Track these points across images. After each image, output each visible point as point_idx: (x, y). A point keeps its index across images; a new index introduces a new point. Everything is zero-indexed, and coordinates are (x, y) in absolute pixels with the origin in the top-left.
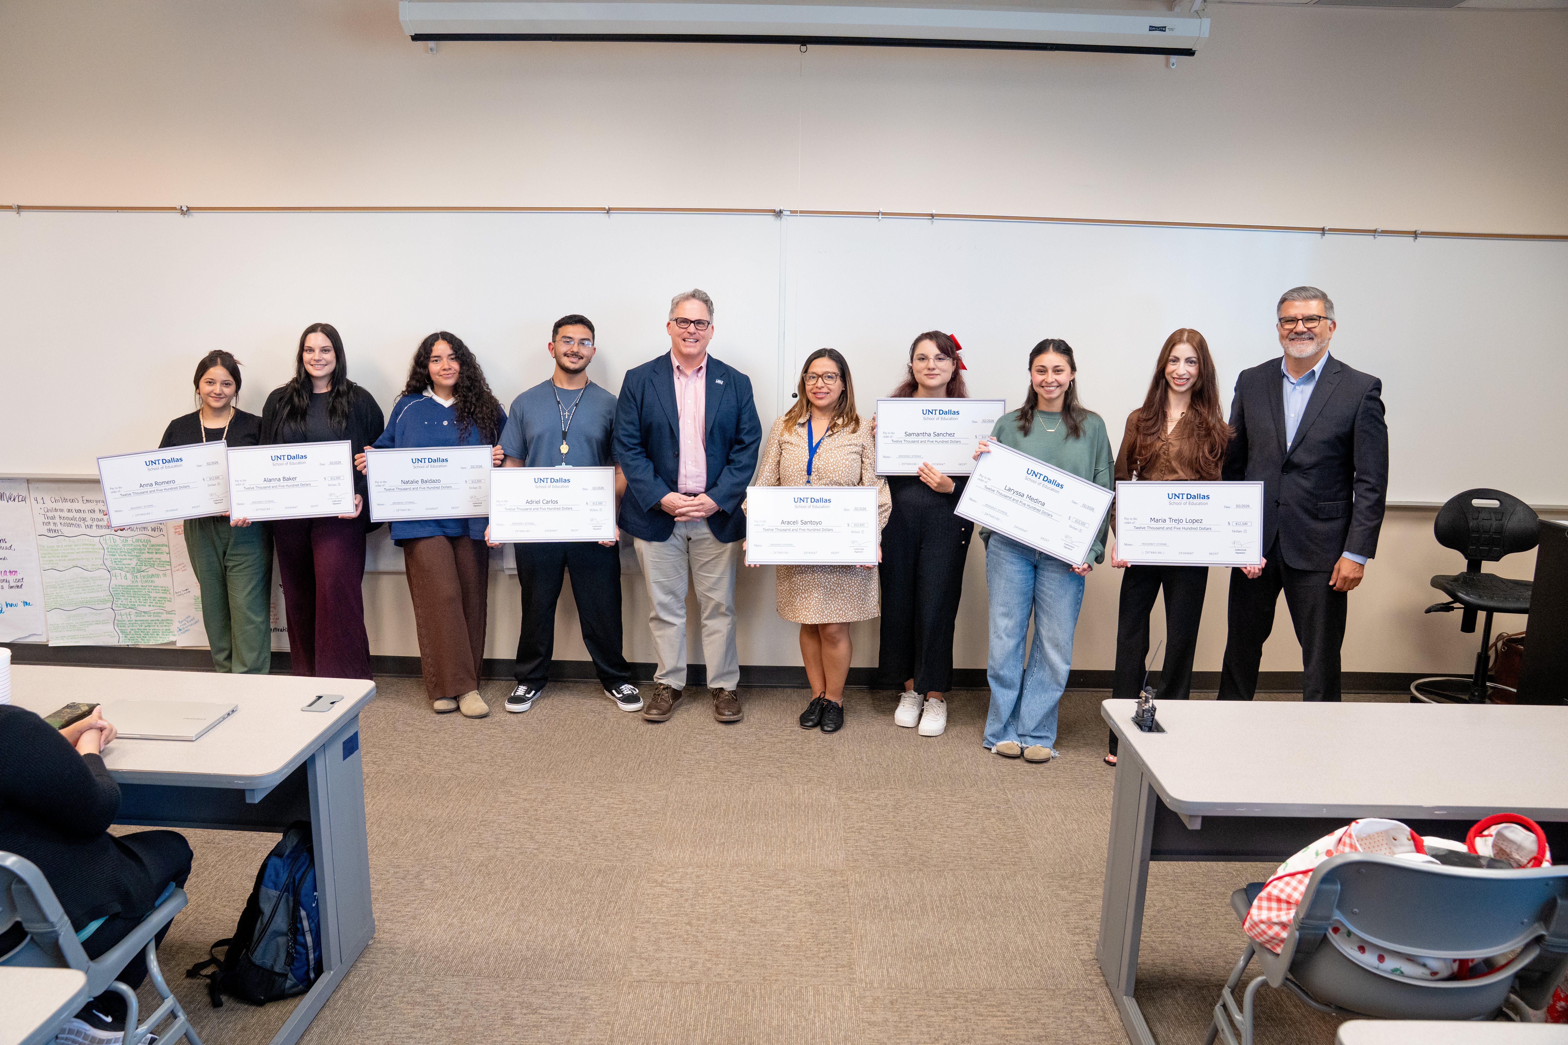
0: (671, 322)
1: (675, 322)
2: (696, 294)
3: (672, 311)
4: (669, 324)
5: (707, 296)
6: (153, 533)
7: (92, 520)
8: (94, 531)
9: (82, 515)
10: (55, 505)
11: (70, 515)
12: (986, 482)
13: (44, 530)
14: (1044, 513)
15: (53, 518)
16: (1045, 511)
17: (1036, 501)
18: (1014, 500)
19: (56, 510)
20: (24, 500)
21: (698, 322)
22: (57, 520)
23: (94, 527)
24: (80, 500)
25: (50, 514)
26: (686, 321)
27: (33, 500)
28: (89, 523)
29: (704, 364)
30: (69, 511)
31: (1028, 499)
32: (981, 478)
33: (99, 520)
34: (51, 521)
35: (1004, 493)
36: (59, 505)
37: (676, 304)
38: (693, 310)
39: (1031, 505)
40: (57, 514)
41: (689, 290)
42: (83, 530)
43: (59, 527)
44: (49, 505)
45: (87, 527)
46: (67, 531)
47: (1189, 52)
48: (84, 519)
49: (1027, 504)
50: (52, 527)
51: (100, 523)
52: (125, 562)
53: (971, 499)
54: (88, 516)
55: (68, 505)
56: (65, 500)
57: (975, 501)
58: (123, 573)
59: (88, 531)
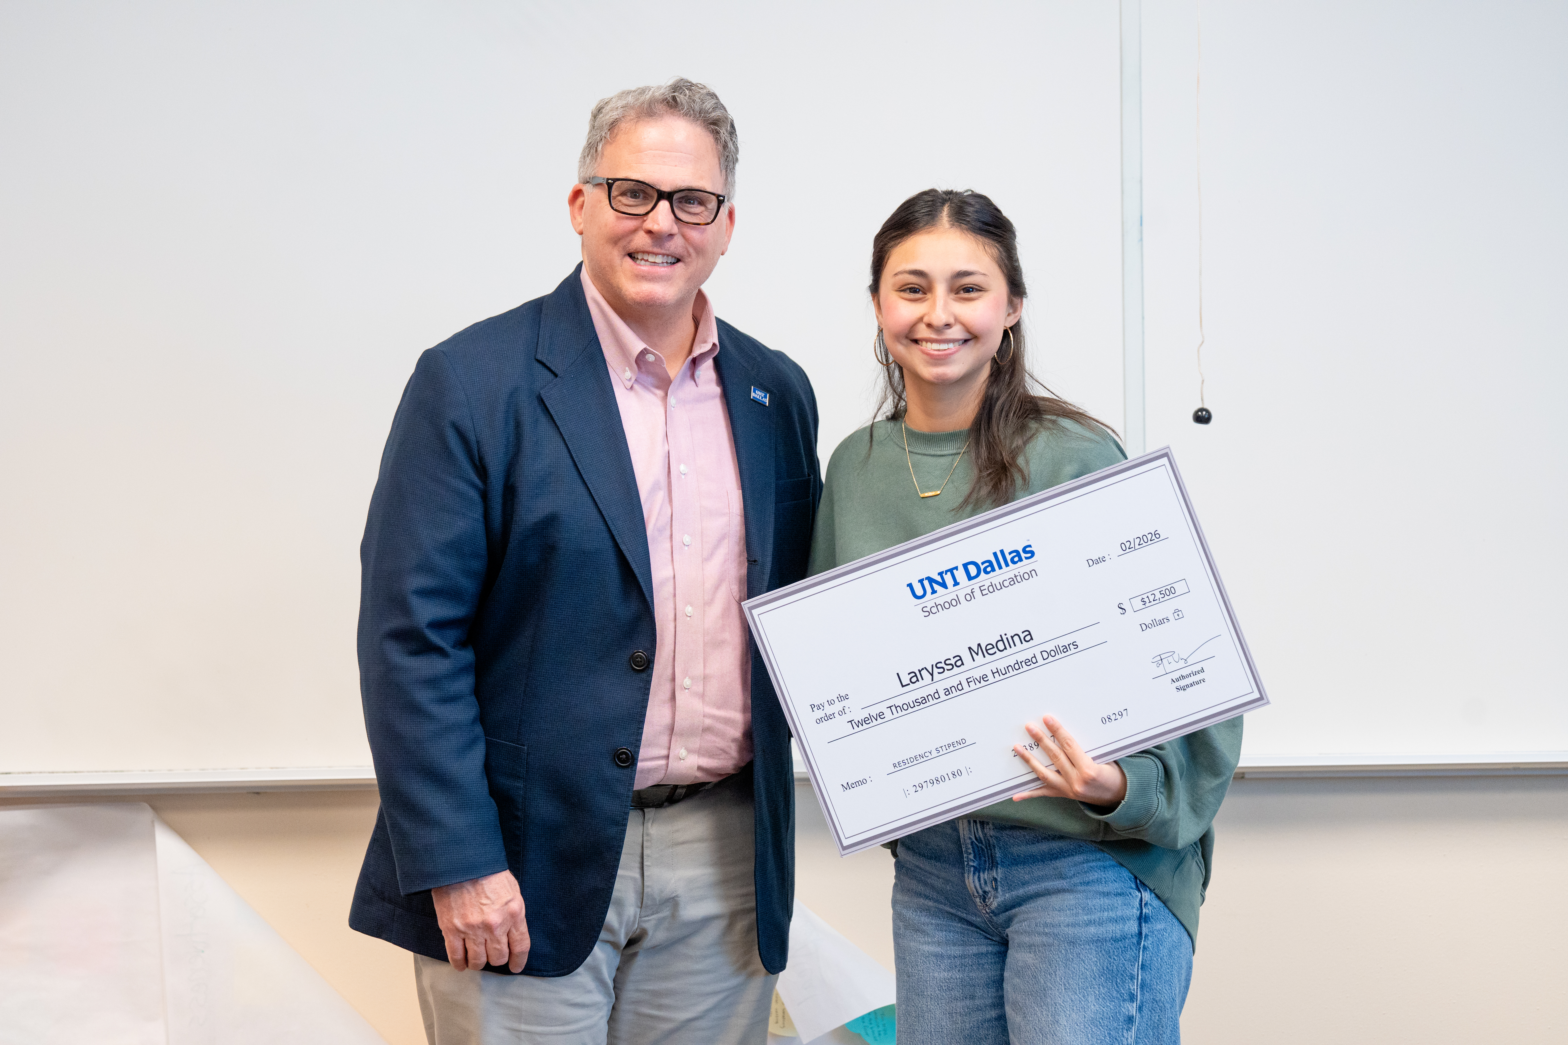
0: (588, 189)
1: (602, 195)
2: (681, 98)
3: (592, 150)
4: (577, 194)
5: (719, 106)
12: (843, 712)
14: (1049, 654)
16: (1049, 647)
17: (1005, 642)
18: (947, 692)
26: (643, 190)
31: (979, 658)
32: (820, 714)
35: (909, 698)
37: (608, 126)
38: (668, 152)
39: (1001, 665)
49: (987, 670)
53: (847, 787)
57: (863, 782)
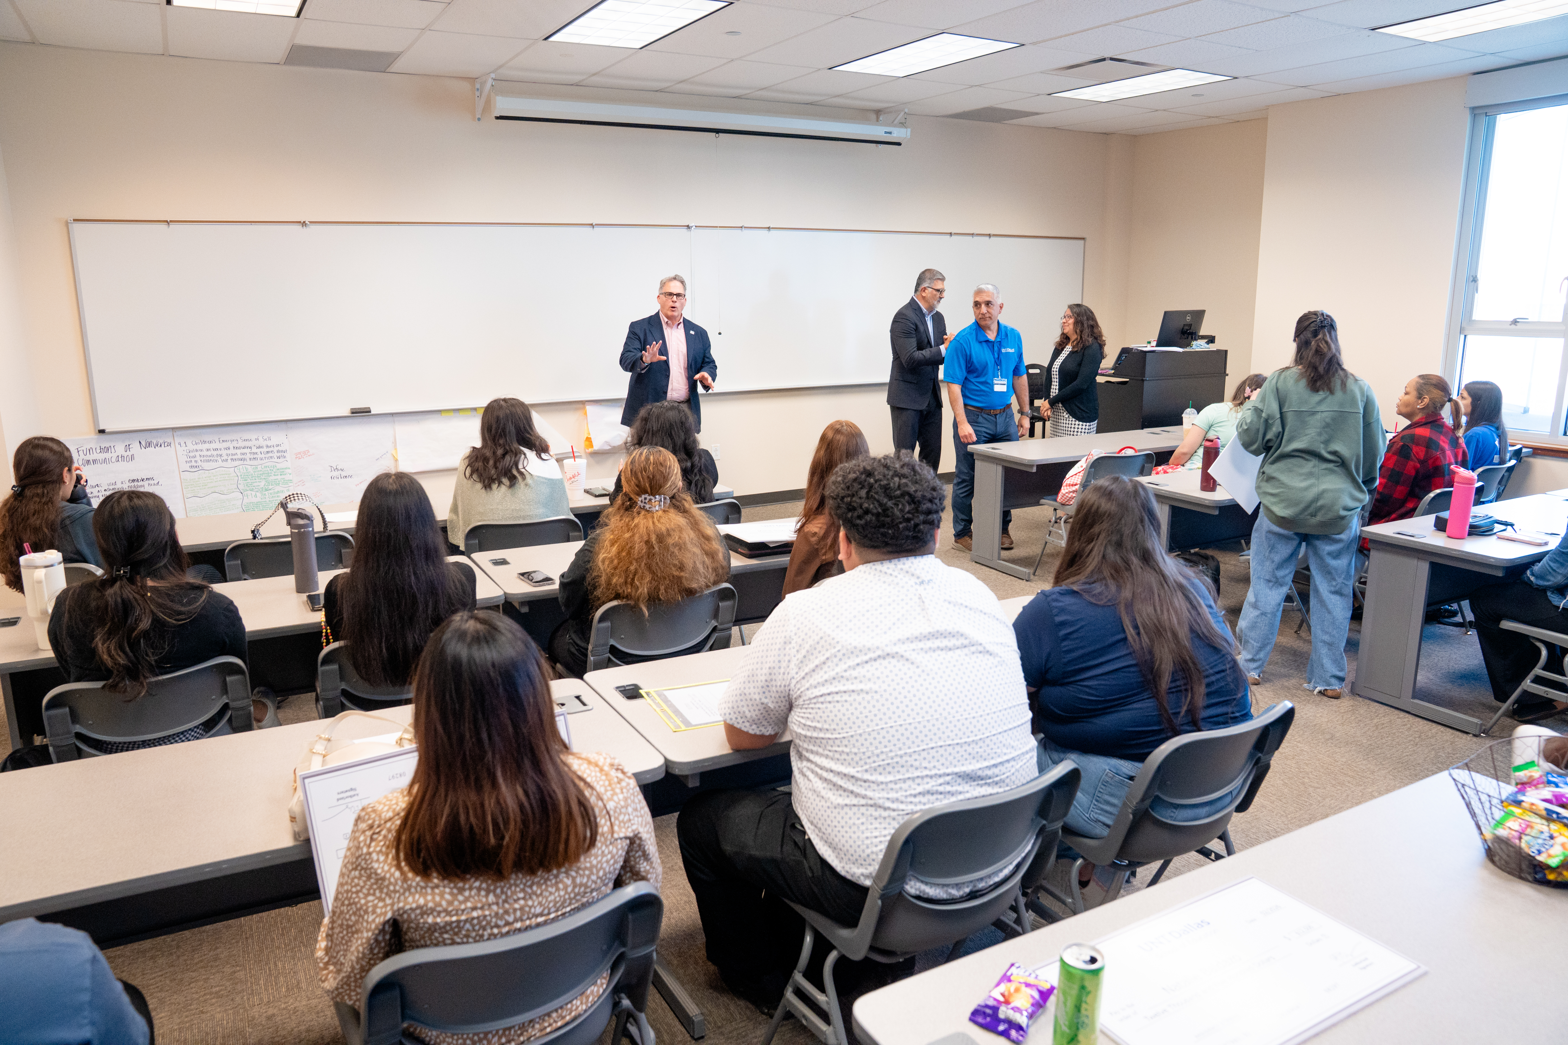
0: (660, 295)
1: (663, 295)
2: (676, 278)
5: (683, 279)
6: (278, 460)
7: (227, 455)
8: (230, 464)
9: (219, 452)
10: (195, 447)
11: (209, 453)
13: (186, 467)
15: (194, 457)
19: (197, 451)
20: (169, 445)
21: (678, 295)
22: (198, 458)
23: (229, 461)
24: (217, 441)
25: (191, 454)
26: (671, 294)
27: (177, 444)
28: (225, 457)
29: (681, 320)
30: (208, 450)
33: (233, 455)
34: (193, 460)
36: (200, 447)
37: (663, 284)
38: (675, 287)
40: (197, 454)
41: (673, 275)
42: (220, 463)
43: (199, 463)
44: (191, 447)
45: (223, 461)
46: (206, 465)
47: (899, 144)
48: (221, 456)
50: (194, 464)
51: (234, 457)
52: (255, 484)
54: (224, 452)
55: (207, 446)
56: (205, 442)
58: (254, 493)
59: (224, 464)
